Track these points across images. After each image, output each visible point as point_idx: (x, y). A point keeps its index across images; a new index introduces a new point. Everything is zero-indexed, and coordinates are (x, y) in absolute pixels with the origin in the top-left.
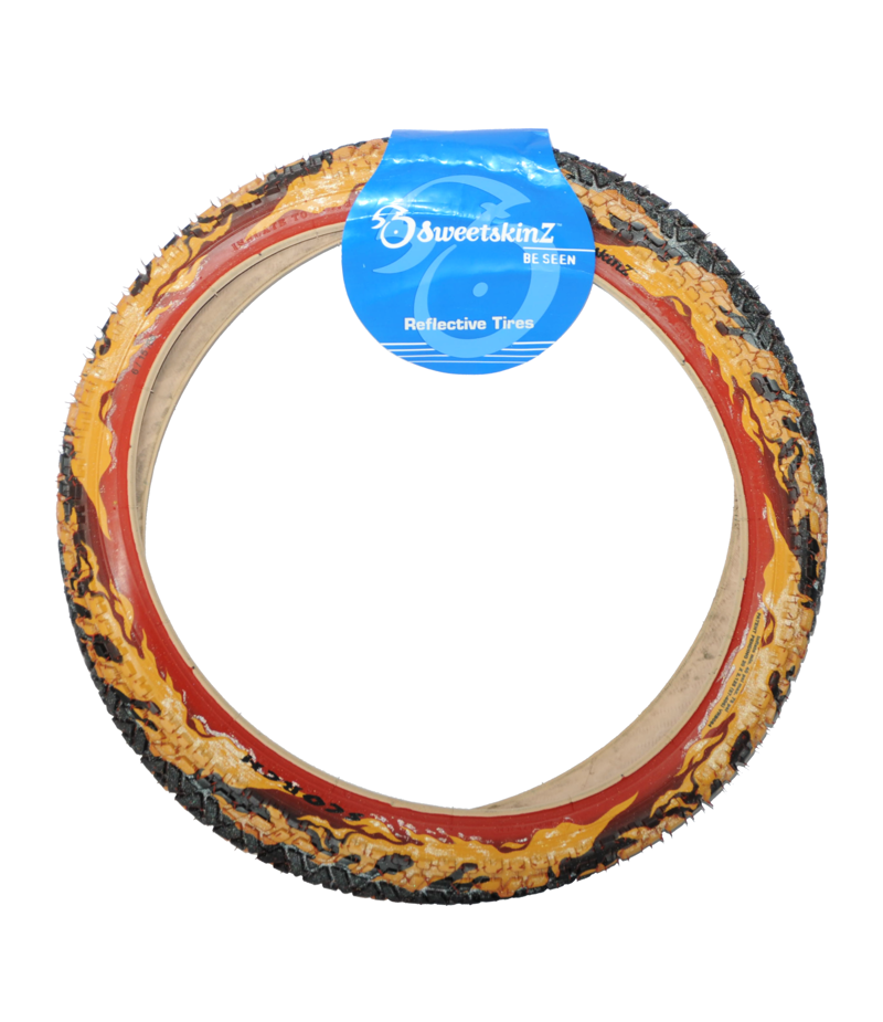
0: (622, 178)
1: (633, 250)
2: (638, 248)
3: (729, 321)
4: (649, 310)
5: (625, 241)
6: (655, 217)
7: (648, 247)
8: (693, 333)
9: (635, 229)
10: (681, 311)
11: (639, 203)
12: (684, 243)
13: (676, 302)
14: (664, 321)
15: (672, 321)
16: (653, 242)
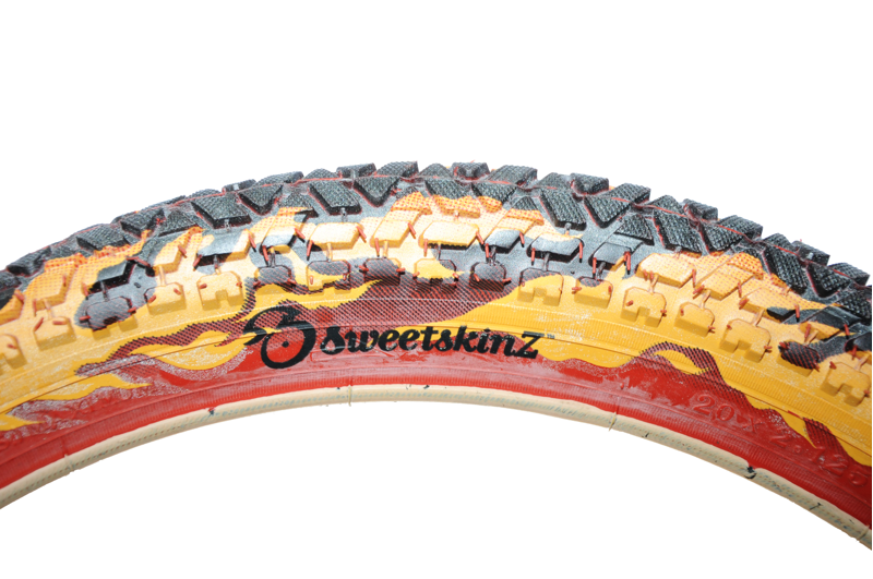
0: (415, 165)
1: (523, 297)
2: (529, 286)
3: (808, 331)
4: (619, 401)
5: (492, 287)
6: (528, 204)
7: (547, 272)
8: (738, 398)
9: (502, 250)
10: (688, 367)
11: (478, 193)
12: (616, 225)
13: (668, 354)
14: (662, 406)
15: (679, 399)
16: (555, 257)
